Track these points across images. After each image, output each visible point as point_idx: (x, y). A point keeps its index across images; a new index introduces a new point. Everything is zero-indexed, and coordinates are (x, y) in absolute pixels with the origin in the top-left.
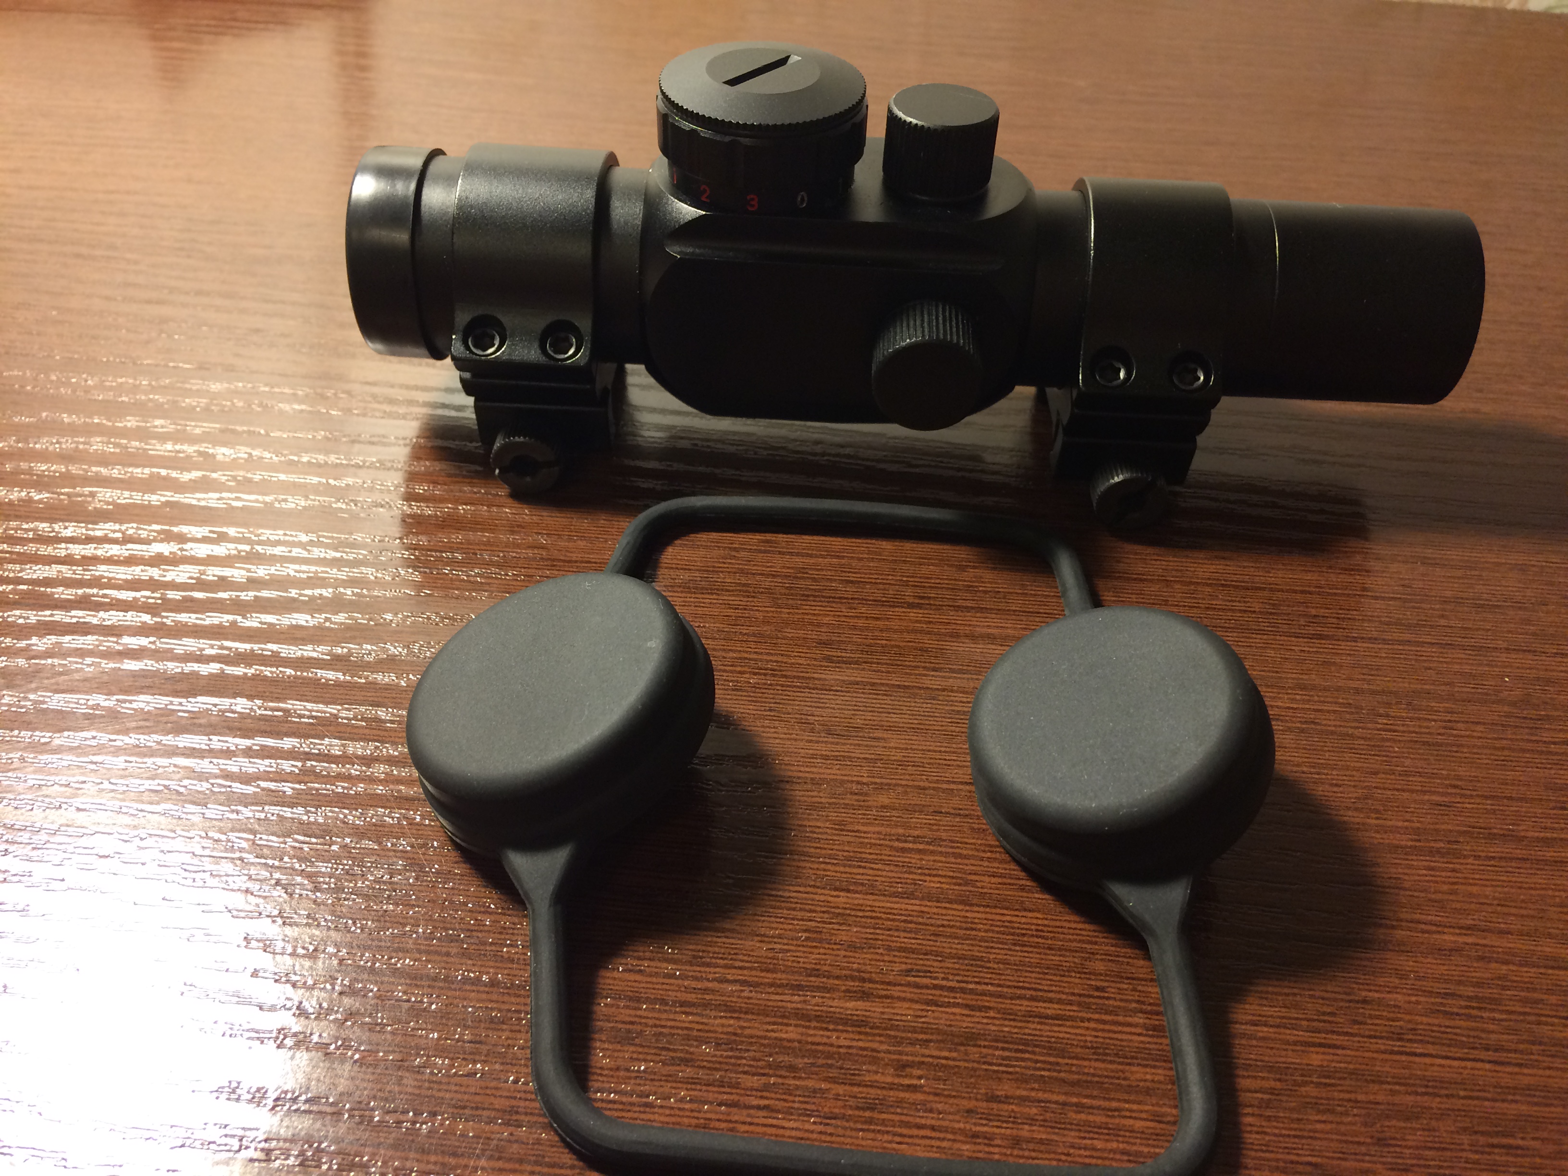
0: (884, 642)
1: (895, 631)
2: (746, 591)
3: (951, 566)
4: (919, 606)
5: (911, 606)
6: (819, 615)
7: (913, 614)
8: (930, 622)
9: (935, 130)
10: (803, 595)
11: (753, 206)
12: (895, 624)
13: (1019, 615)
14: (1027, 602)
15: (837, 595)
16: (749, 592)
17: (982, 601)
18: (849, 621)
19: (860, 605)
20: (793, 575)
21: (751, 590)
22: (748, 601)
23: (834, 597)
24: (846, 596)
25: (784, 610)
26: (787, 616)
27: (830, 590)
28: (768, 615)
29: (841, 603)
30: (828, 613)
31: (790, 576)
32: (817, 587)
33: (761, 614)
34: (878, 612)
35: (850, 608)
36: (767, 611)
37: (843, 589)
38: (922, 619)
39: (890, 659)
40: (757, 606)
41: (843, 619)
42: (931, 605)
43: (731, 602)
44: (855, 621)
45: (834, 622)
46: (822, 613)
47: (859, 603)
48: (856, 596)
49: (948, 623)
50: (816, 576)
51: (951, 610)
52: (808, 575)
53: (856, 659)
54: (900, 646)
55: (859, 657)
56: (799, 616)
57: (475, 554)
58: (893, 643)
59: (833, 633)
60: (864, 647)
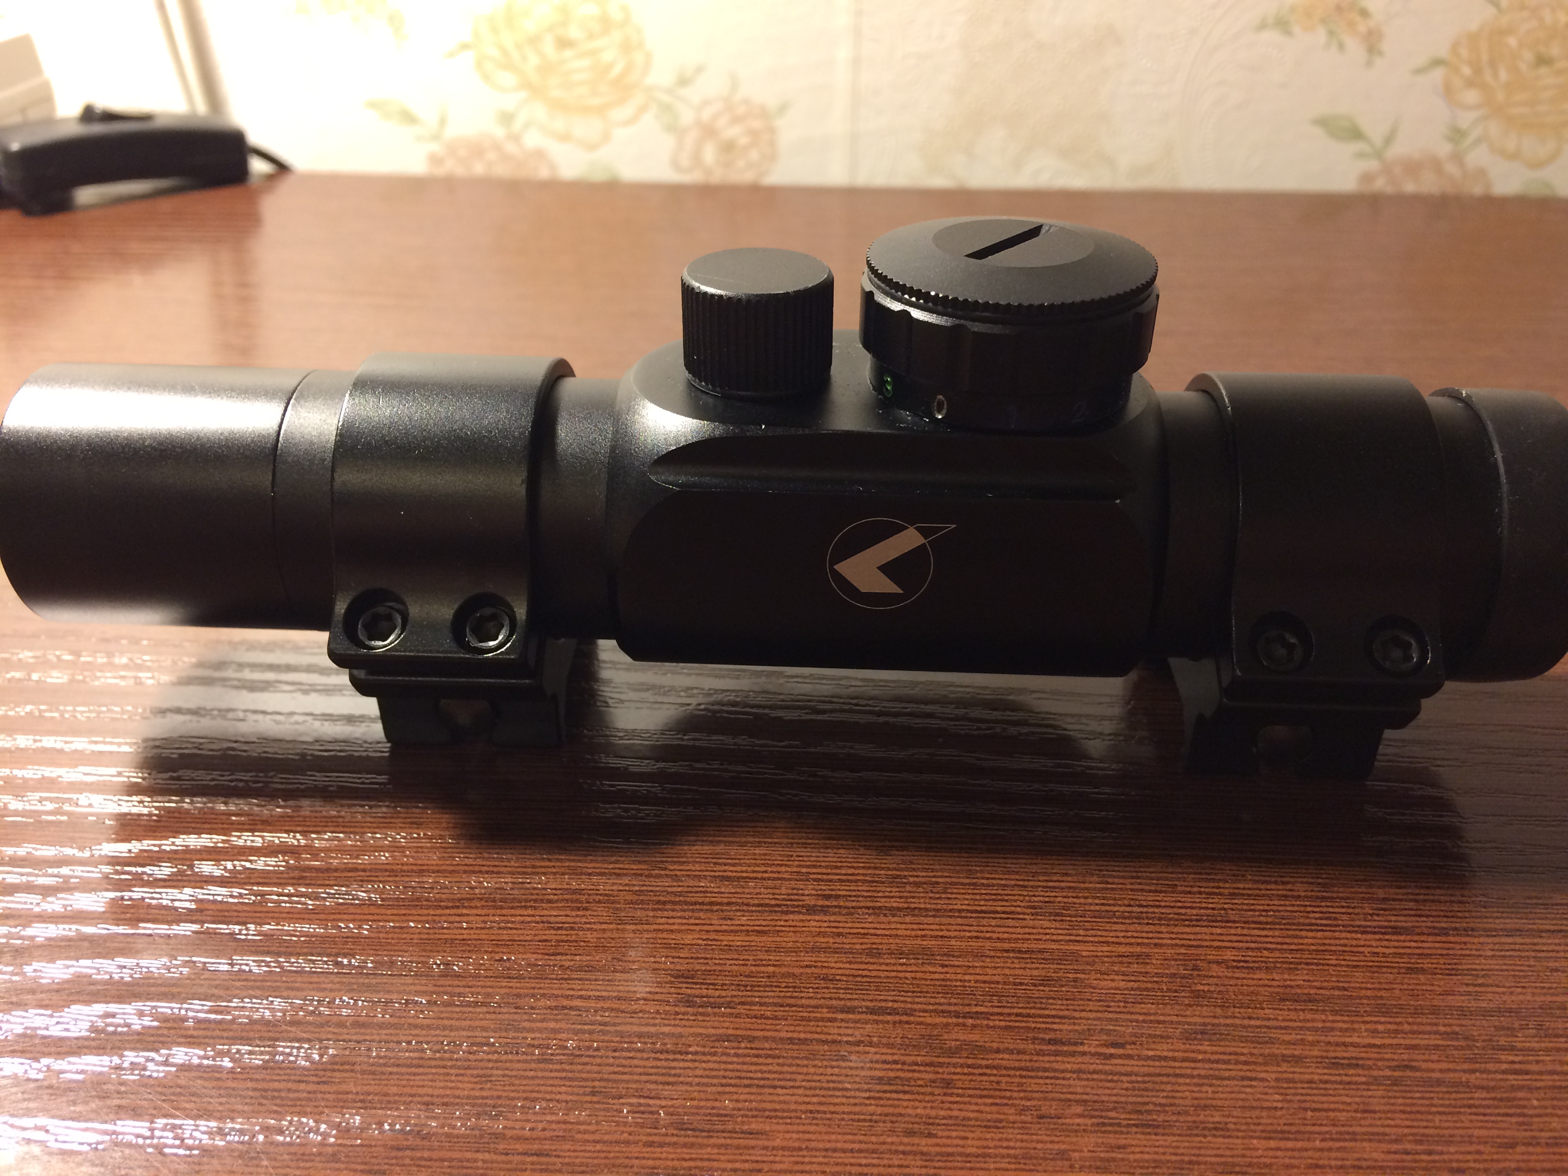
0: (771, 969)
1: (788, 951)
2: (577, 901)
4: (824, 910)
5: (811, 910)
6: (679, 931)
7: (814, 922)
8: (839, 935)
10: (658, 902)
12: (787, 940)
13: (966, 917)
14: (978, 897)
15: (707, 899)
16: (581, 902)
17: (913, 897)
18: (722, 938)
19: (739, 914)
20: (647, 873)
21: (583, 898)
22: (577, 916)
23: (702, 903)
24: (720, 900)
25: (628, 927)
26: (631, 935)
27: (697, 892)
28: (605, 936)
29: (712, 911)
30: (692, 927)
31: (641, 875)
32: (680, 889)
33: (595, 934)
34: (764, 923)
35: (724, 919)
36: (604, 930)
37: (716, 890)
38: (828, 930)
39: (779, 997)
40: (590, 923)
41: (713, 936)
42: (840, 907)
43: (552, 919)
44: (731, 938)
45: (700, 942)
46: (683, 927)
47: (737, 911)
48: (733, 900)
49: (865, 934)
50: (678, 873)
51: (869, 915)
52: (668, 872)
53: (728, 999)
54: (794, 975)
55: (733, 996)
56: (650, 936)
57: (191, 867)
58: (784, 970)
59: (698, 958)
60: (742, 978)
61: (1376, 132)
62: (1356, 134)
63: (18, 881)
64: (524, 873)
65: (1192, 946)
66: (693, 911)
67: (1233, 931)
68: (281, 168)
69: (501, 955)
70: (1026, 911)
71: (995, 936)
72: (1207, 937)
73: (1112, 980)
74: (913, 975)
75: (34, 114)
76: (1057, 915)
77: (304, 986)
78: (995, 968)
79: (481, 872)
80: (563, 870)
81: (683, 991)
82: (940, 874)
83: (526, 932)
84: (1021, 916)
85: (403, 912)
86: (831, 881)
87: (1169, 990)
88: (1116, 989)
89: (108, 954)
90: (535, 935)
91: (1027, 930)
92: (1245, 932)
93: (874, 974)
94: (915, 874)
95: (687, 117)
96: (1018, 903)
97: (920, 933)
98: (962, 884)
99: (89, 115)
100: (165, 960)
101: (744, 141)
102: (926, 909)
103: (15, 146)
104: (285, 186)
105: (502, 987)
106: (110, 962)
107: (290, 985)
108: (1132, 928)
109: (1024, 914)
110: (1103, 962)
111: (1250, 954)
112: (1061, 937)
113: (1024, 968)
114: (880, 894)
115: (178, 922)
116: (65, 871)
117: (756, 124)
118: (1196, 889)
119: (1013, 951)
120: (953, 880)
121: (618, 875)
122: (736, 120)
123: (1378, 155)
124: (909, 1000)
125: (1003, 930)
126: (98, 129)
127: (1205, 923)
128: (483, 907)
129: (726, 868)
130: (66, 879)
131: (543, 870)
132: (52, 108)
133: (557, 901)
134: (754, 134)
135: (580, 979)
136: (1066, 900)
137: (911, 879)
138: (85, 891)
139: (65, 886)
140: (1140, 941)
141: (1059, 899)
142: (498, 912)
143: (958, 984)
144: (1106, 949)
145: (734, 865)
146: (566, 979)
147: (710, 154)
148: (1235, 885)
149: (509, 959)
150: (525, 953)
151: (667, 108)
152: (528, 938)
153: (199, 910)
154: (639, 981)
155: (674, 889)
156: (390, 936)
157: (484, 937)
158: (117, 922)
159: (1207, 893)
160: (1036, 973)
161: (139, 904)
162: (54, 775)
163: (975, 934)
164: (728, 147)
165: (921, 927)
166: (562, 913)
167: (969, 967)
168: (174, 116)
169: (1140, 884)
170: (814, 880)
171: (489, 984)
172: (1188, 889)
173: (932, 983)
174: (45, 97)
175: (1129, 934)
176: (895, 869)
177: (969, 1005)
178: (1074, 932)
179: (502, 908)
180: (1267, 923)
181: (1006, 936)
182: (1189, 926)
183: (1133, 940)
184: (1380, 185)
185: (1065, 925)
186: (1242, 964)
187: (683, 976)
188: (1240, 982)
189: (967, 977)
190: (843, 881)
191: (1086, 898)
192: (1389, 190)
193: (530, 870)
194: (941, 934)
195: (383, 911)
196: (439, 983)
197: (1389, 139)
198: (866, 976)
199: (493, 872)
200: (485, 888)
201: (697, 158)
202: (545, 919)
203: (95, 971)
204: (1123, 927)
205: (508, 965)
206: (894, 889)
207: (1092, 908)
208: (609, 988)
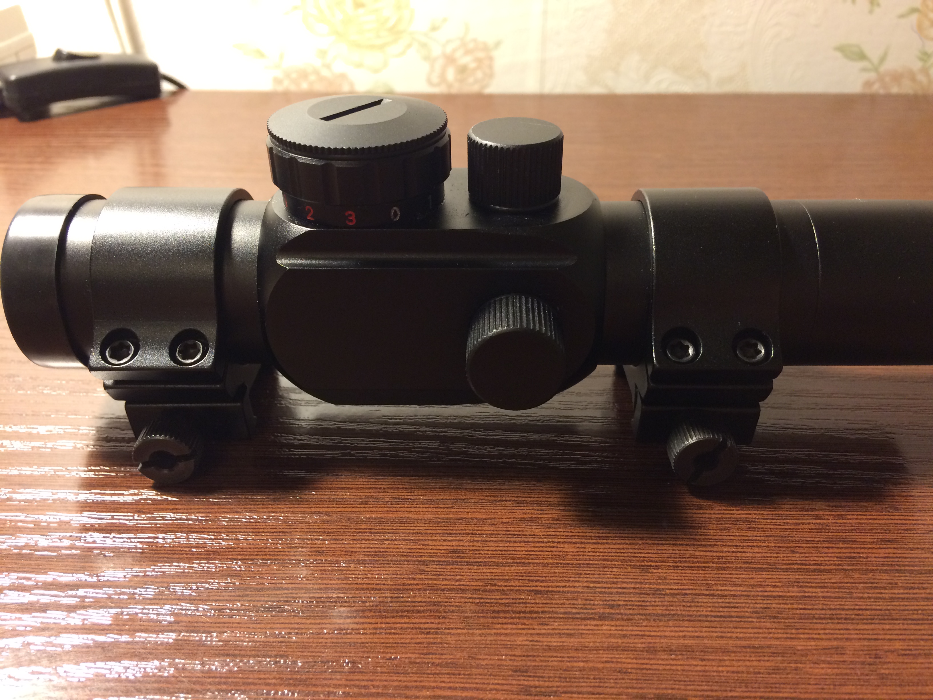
0: (581, 664)
1: (591, 650)
2: (438, 611)
3: (634, 567)
4: (610, 617)
5: (602, 617)
6: (512, 634)
7: (605, 627)
8: (625, 636)
9: (508, 149)
10: (494, 612)
11: (351, 221)
12: (589, 641)
13: (711, 621)
14: (717, 605)
15: (528, 609)
16: (440, 612)
17: (672, 606)
18: (542, 639)
19: (552, 620)
20: (482, 588)
21: (442, 609)
22: (439, 623)
23: (524, 612)
24: (536, 609)
25: (475, 631)
26: (479, 638)
27: (520, 603)
28: (461, 638)
29: (532, 618)
30: (520, 631)
31: (479, 590)
32: (507, 601)
33: (453, 638)
34: (570, 627)
35: (542, 624)
36: (459, 634)
37: (533, 601)
38: (616, 632)
39: (591, 687)
40: (448, 629)
41: (536, 638)
42: (621, 614)
43: (422, 626)
44: (549, 640)
45: (527, 643)
46: (514, 631)
47: (550, 618)
48: (546, 609)
49: (642, 635)
50: (505, 588)
51: (643, 620)
52: (497, 588)
53: (555, 689)
54: (598, 669)
55: (557, 687)
56: (492, 638)
57: (168, 588)
58: (591, 665)
59: (528, 656)
60: (561, 672)
61: (874, 55)
62: (862, 56)
63: (48, 601)
64: (398, 590)
65: (871, 639)
66: (519, 618)
67: (897, 627)
68: (181, 87)
69: (390, 655)
70: (752, 615)
71: (734, 635)
72: (881, 632)
73: (822, 668)
74: (682, 668)
75: (23, 56)
76: (775, 617)
77: (256, 681)
78: (739, 660)
79: (368, 589)
80: (424, 587)
81: (522, 682)
82: (687, 587)
83: (405, 636)
84: (750, 620)
85: (318, 621)
86: (612, 593)
87: (862, 674)
88: (826, 674)
89: (116, 657)
90: (412, 639)
91: (756, 630)
92: (905, 627)
93: (655, 667)
94: (669, 587)
95: (436, 51)
96: (746, 609)
97: (681, 634)
98: (704, 595)
99: (59, 56)
100: (156, 663)
101: (473, 65)
102: (683, 616)
103: (13, 77)
104: (183, 100)
105: (394, 681)
106: (118, 664)
107: (245, 680)
108: (828, 626)
109: (751, 617)
110: (813, 654)
111: (912, 643)
112: (780, 635)
113: (759, 661)
114: (648, 604)
115: (163, 631)
116: (81, 592)
117: (481, 55)
118: (866, 595)
119: (749, 647)
120: (697, 592)
121: (463, 590)
122: (468, 52)
123: (876, 69)
124: (683, 687)
125: (739, 630)
126: (65, 65)
127: (877, 621)
128: (373, 617)
129: (537, 584)
130: (83, 598)
131: (410, 587)
132: (34, 52)
133: (423, 611)
134: (479, 61)
135: (448, 674)
136: (778, 606)
137: (668, 592)
138: (95, 608)
139: (82, 604)
140: (835, 636)
141: (774, 605)
142: (384, 620)
143: (715, 674)
144: (813, 643)
145: (542, 581)
146: (438, 674)
147: (451, 74)
148: (892, 591)
149: (396, 658)
150: (406, 653)
151: (424, 45)
152: (407, 641)
153: (176, 622)
154: (490, 675)
155: (504, 601)
156: (311, 640)
157: (376, 640)
158: (120, 632)
159: (875, 598)
160: (768, 664)
161: (133, 618)
162: (67, 519)
163: (720, 634)
164: (463, 70)
165: (681, 629)
166: (428, 621)
167: (720, 660)
168: (112, 56)
169: (827, 592)
170: (600, 593)
171: (384, 678)
172: (861, 595)
173: (697, 674)
174: (30, 46)
175: (827, 631)
176: (654, 583)
177: (726, 691)
178: (789, 631)
179: (386, 617)
180: (919, 620)
181: (741, 635)
182: (866, 624)
183: (831, 636)
184: (876, 88)
185: (782, 626)
186: (908, 652)
187: (520, 671)
188: (909, 666)
189: (720, 669)
190: (620, 593)
191: (792, 604)
192: (882, 91)
193: (401, 587)
194: (696, 634)
195: (304, 621)
196: (349, 678)
197: (883, 59)
198: (649, 669)
199: (376, 589)
200: (372, 601)
201: (443, 77)
202: (417, 626)
203: (108, 672)
204: (822, 626)
205: (396, 662)
206: (657, 600)
207: (798, 612)
208: (469, 681)
